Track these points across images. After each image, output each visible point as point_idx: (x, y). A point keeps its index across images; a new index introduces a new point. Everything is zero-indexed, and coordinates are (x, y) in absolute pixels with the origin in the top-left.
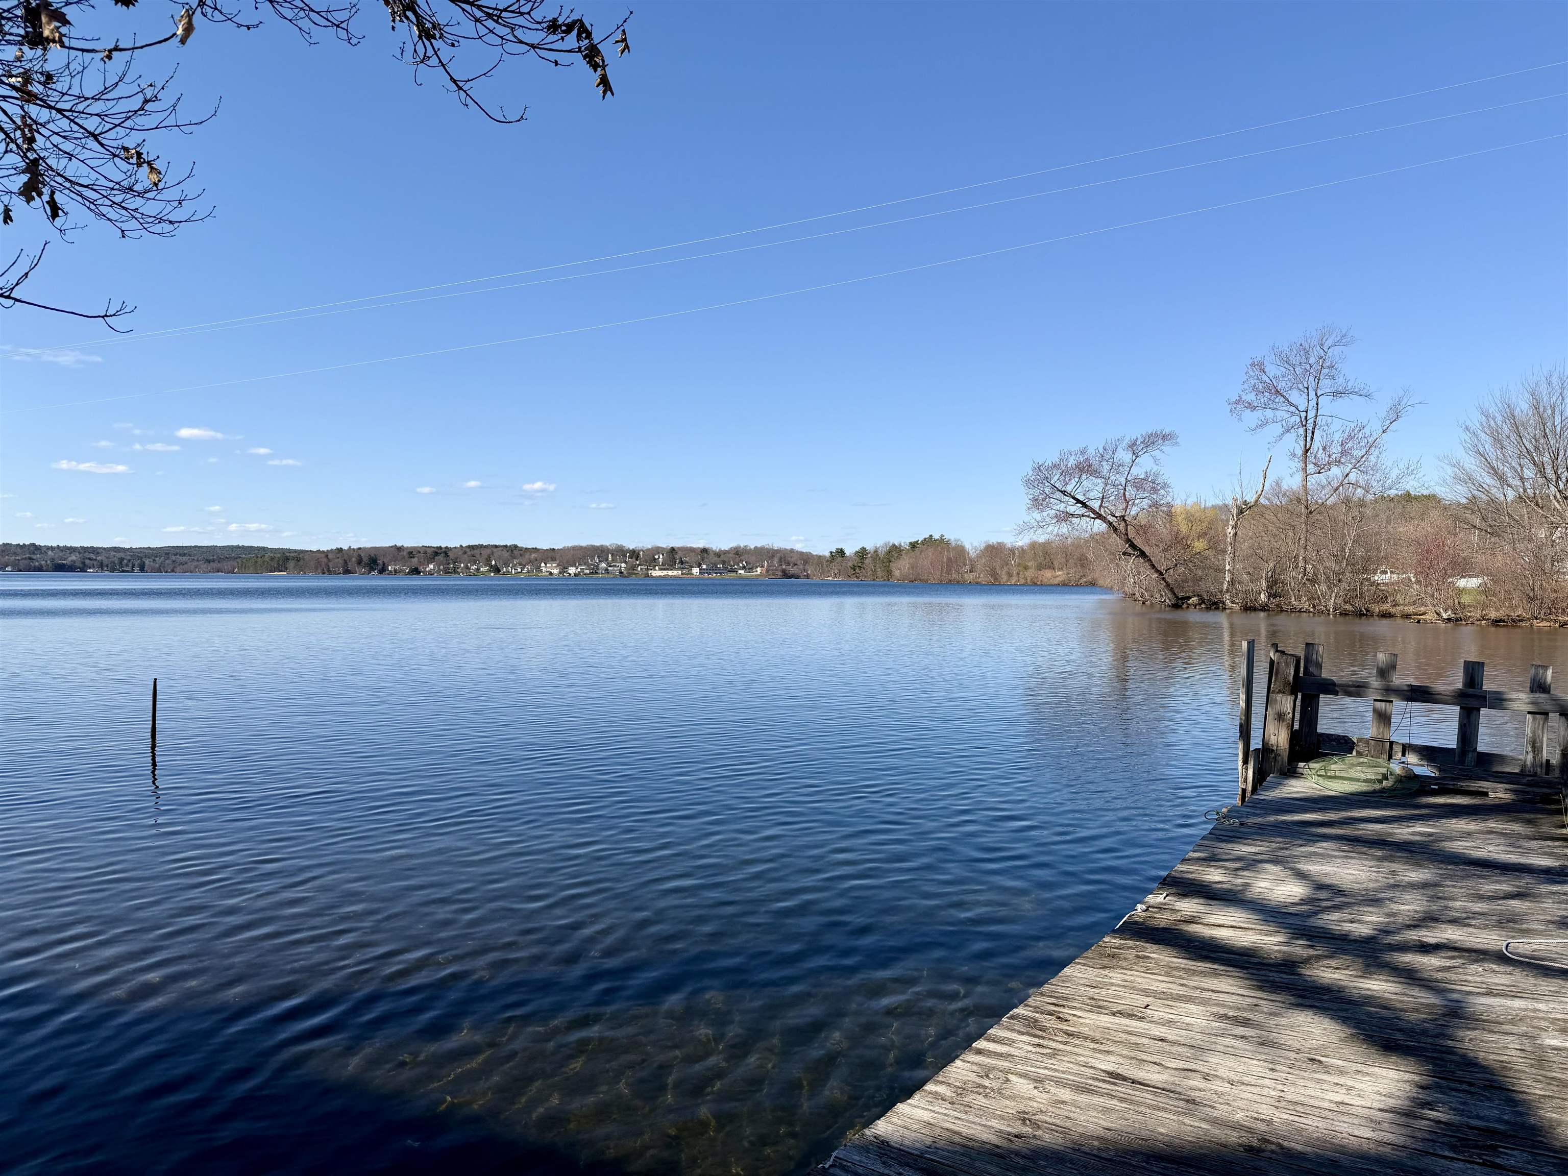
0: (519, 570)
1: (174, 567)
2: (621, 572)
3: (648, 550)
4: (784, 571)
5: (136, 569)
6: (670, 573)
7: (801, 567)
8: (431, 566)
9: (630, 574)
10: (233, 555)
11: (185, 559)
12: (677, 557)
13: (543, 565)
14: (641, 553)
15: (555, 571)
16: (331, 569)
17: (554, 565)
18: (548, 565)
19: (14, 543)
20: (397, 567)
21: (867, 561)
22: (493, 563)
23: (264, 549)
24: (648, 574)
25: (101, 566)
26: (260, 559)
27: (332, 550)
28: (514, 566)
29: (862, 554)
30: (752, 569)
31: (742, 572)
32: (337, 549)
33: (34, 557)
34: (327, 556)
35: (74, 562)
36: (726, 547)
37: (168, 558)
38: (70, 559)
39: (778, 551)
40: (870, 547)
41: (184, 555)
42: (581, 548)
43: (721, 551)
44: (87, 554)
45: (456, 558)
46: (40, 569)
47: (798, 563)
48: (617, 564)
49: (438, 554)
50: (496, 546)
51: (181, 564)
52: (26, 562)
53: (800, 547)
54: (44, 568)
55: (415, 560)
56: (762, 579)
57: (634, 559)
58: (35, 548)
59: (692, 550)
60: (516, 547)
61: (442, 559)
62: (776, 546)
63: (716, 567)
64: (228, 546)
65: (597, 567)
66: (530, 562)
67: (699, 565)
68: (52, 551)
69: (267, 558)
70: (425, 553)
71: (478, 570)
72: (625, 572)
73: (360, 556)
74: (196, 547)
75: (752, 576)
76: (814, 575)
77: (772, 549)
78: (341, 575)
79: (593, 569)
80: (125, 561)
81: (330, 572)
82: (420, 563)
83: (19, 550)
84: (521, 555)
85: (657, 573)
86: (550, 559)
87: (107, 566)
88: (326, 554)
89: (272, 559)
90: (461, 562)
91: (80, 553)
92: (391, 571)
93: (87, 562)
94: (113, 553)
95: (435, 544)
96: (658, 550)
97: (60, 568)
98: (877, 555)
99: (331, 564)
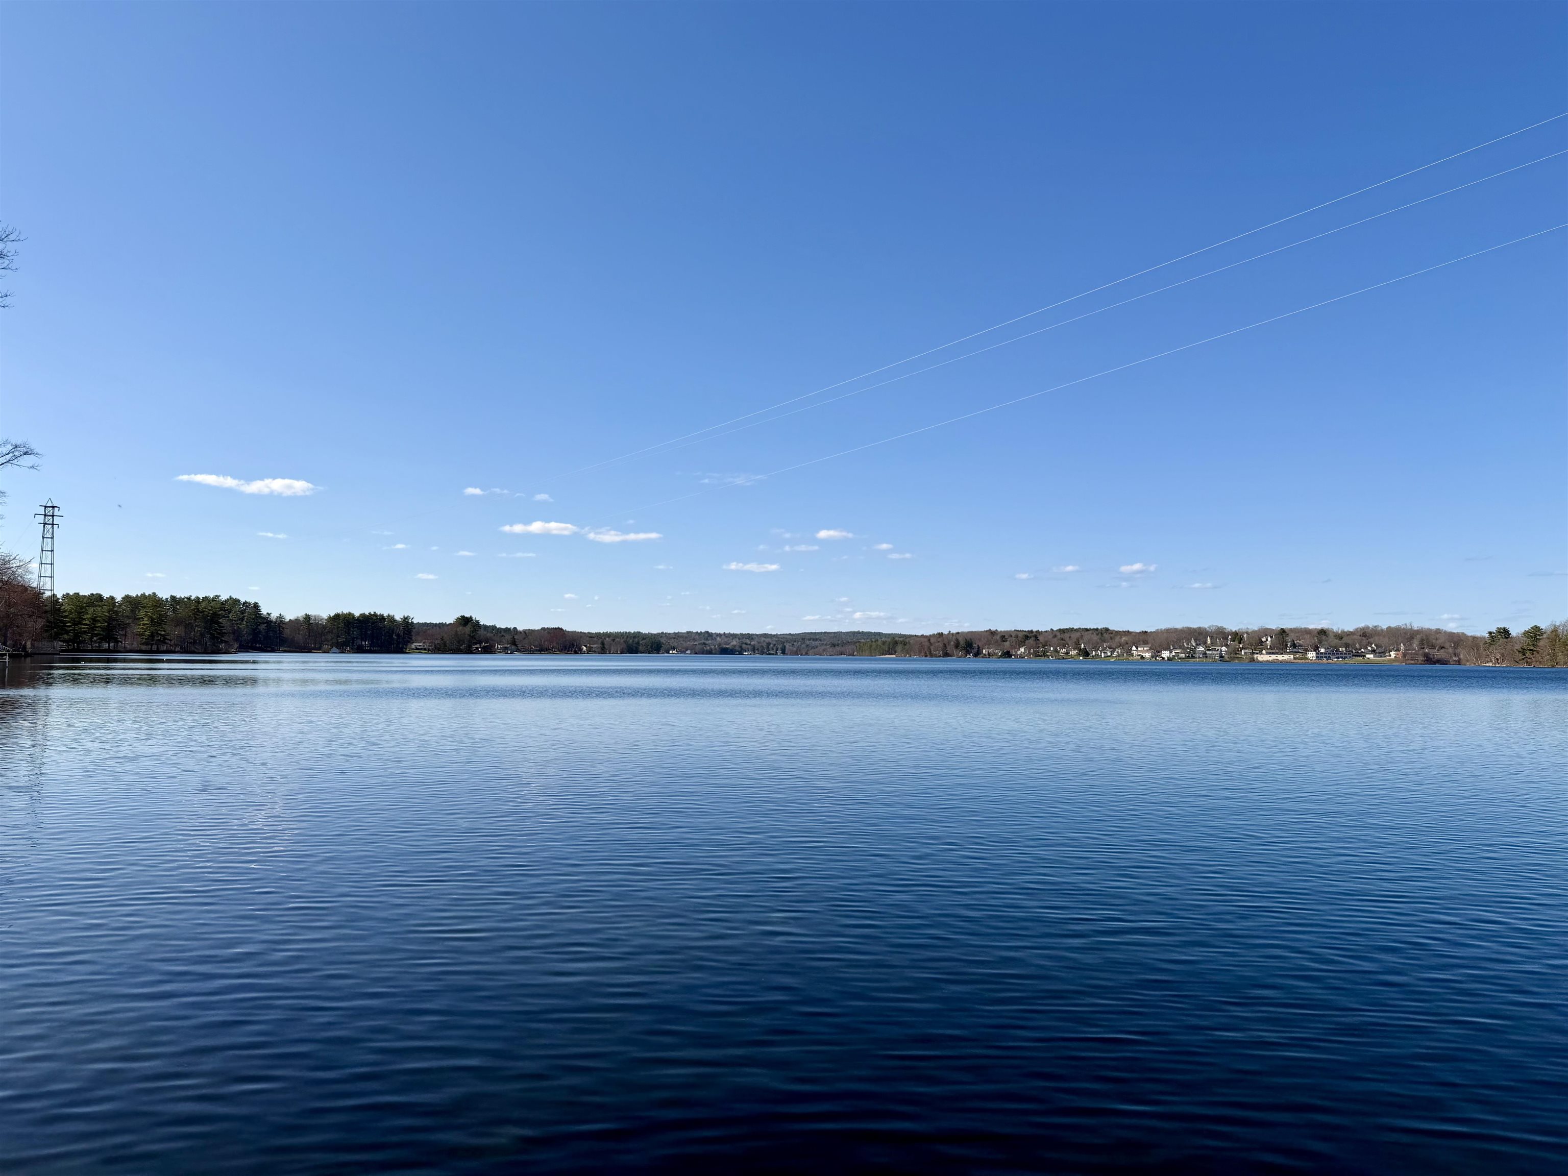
0: (1109, 654)
1: (808, 651)
2: (1221, 657)
3: (1254, 632)
4: (1426, 656)
5: (779, 652)
6: (1280, 657)
7: (1451, 650)
8: (1022, 650)
9: (1233, 659)
10: (854, 640)
11: (817, 643)
12: (1289, 639)
13: (1134, 648)
14: (1245, 636)
15: (1147, 655)
16: (932, 652)
17: (1145, 649)
18: (1139, 649)
19: (694, 631)
20: (991, 651)
21: (1541, 643)
22: (1082, 646)
23: (879, 634)
24: (1253, 658)
25: (754, 650)
26: (874, 643)
27: (934, 635)
28: (1104, 650)
29: (1535, 634)
30: (1384, 652)
31: (1371, 656)
32: (939, 634)
33: (707, 642)
34: (929, 640)
35: (735, 646)
36: (1350, 628)
37: (804, 643)
38: (732, 644)
39: (1418, 632)
40: (1544, 625)
41: (816, 640)
42: (1176, 630)
43: (1343, 632)
44: (744, 639)
45: (1046, 642)
46: (710, 652)
47: (1447, 645)
48: (1217, 648)
49: (1029, 638)
50: (1087, 630)
51: (813, 648)
52: (700, 646)
53: (1452, 627)
54: (714, 652)
55: (1007, 644)
56: (1397, 664)
57: (1236, 642)
58: (708, 635)
59: (1307, 632)
60: (1107, 630)
61: (1032, 642)
62: (1416, 626)
63: (1338, 650)
64: (851, 632)
65: (1194, 650)
66: (1120, 645)
67: (1316, 649)
68: (720, 637)
69: (879, 643)
70: (1017, 636)
71: (1067, 653)
72: (1226, 657)
73: (957, 640)
74: (825, 633)
75: (1384, 661)
76: (1468, 661)
77: (1411, 629)
78: (941, 658)
79: (1189, 653)
80: (772, 646)
81: (932, 656)
82: (1013, 647)
83: (697, 637)
84: (1111, 638)
85: (1264, 657)
86: (1142, 642)
87: (758, 650)
88: (928, 638)
89: (884, 643)
90: (1050, 646)
91: (739, 639)
92: (985, 654)
93: (744, 646)
94: (763, 639)
95: (1026, 628)
96: (1266, 632)
97: (724, 651)
98: (1557, 636)
99: (932, 648)
